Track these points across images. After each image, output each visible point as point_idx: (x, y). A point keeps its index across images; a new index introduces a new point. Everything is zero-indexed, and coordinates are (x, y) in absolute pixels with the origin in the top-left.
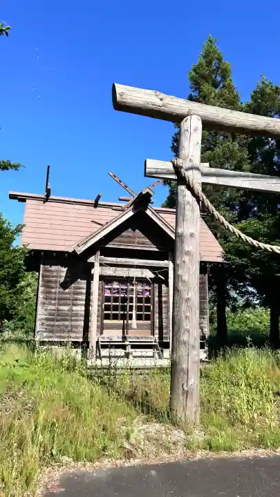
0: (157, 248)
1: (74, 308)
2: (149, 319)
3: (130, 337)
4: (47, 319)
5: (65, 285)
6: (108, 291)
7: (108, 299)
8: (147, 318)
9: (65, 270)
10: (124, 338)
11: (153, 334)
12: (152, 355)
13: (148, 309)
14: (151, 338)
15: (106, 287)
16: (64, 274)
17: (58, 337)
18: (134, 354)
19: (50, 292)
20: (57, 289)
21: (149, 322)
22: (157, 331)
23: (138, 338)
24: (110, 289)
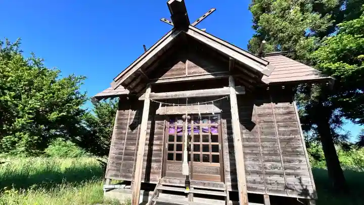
0: (212, 75)
2: (218, 162)
4: (117, 158)
7: (171, 138)
8: (216, 159)
9: (135, 113)
10: (188, 183)
11: (223, 180)
14: (221, 186)
15: (170, 125)
16: (133, 116)
19: (122, 133)
20: (127, 130)
21: (218, 165)
23: (204, 185)
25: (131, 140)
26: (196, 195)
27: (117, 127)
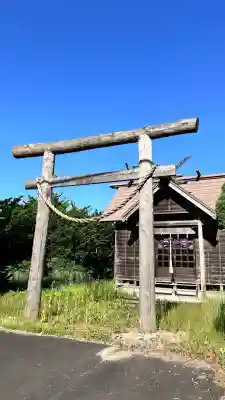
3: (177, 280)
4: (121, 266)
5: (130, 242)
7: (159, 252)
8: (191, 265)
9: (130, 232)
12: (195, 294)
13: (191, 258)
15: (159, 242)
16: (129, 236)
17: (129, 278)
18: (178, 293)
19: (121, 248)
20: (125, 246)
24: (162, 244)
25: (130, 253)
26: (179, 287)
27: (118, 244)
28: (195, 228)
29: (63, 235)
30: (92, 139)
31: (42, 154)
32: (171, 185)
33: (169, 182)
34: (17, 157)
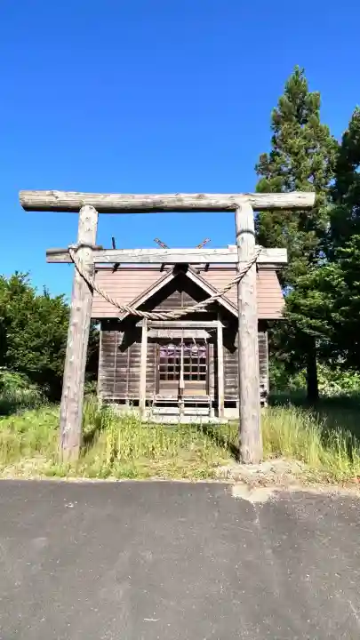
1: (131, 370)
2: (204, 380)
3: (185, 397)
4: (107, 380)
5: (122, 348)
6: (163, 353)
7: (162, 361)
9: (122, 334)
10: (180, 397)
11: (208, 393)
12: (207, 413)
13: (203, 369)
14: (207, 398)
15: (162, 348)
16: (121, 339)
17: (118, 396)
18: (186, 412)
19: (109, 356)
20: (116, 353)
21: (204, 382)
22: (212, 391)
23: (193, 397)
24: (165, 351)
25: (121, 363)
26: (186, 405)
27: (103, 350)
28: (213, 332)
29: (38, 336)
30: (168, 199)
31: (76, 210)
32: (189, 274)
33: (186, 271)
34: (27, 208)
